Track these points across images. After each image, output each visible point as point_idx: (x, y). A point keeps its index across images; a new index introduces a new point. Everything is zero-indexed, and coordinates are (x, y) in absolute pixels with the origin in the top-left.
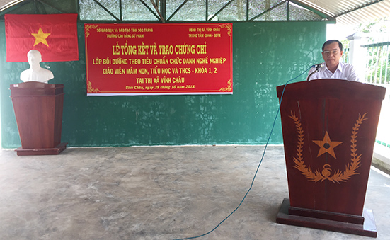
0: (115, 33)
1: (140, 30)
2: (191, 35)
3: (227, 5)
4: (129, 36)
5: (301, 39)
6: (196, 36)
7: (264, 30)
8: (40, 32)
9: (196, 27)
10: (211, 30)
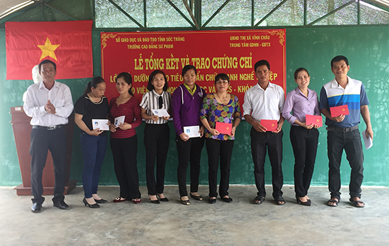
0: (137, 43)
1: (169, 39)
2: (233, 45)
3: (278, 7)
4: (155, 47)
5: (376, 48)
6: (238, 45)
7: (326, 37)
8: (48, 43)
9: (239, 35)
10: (258, 38)
